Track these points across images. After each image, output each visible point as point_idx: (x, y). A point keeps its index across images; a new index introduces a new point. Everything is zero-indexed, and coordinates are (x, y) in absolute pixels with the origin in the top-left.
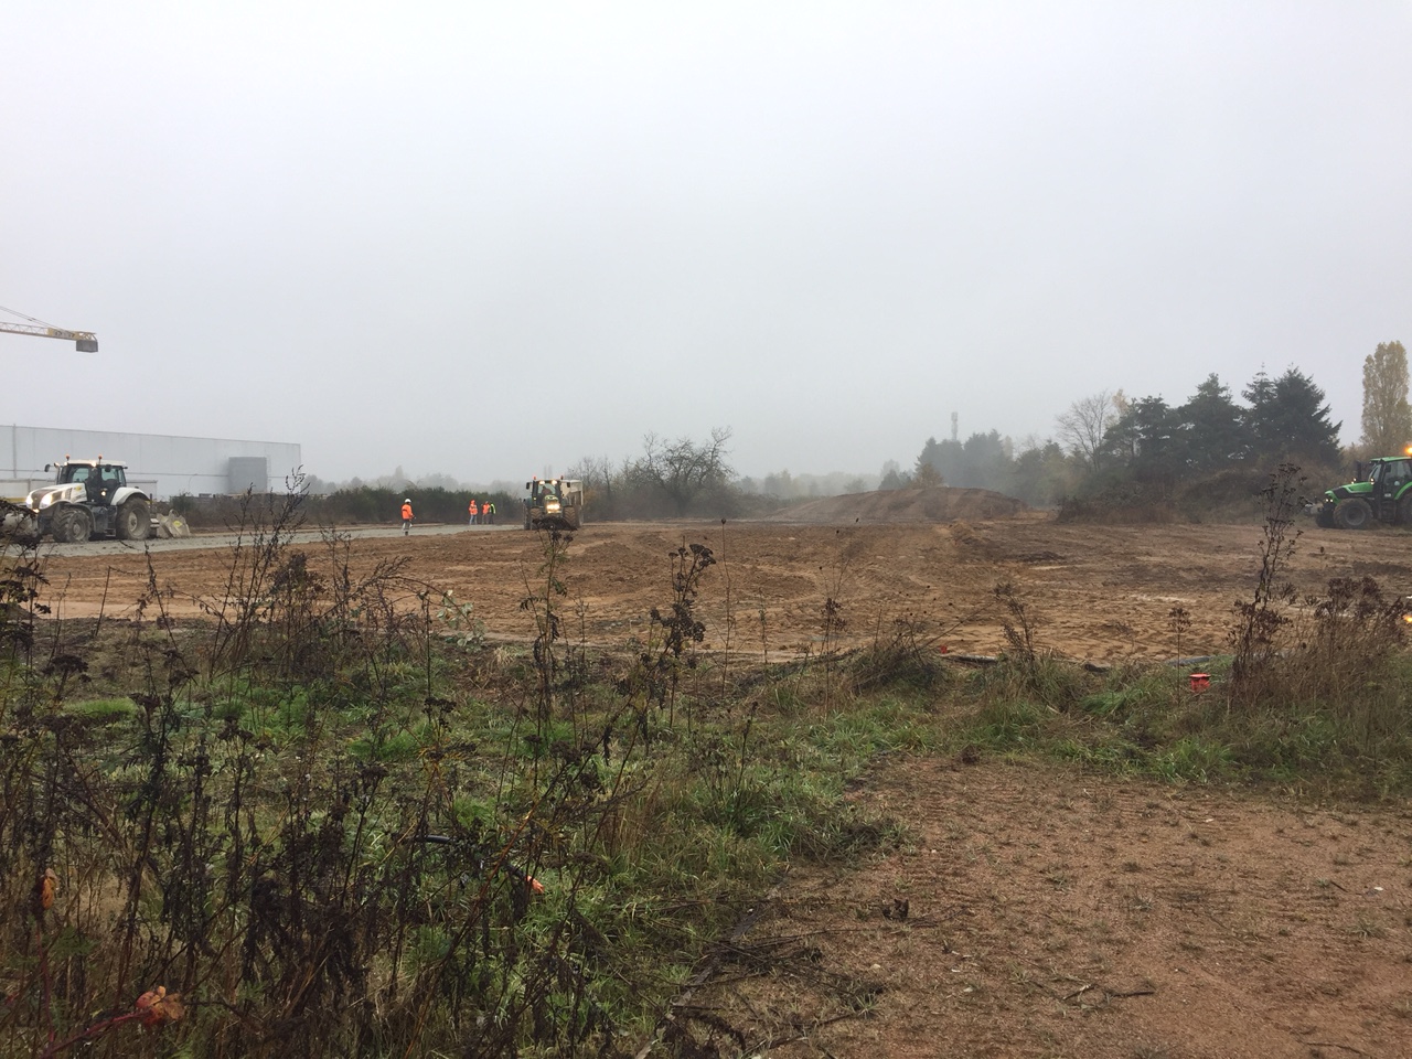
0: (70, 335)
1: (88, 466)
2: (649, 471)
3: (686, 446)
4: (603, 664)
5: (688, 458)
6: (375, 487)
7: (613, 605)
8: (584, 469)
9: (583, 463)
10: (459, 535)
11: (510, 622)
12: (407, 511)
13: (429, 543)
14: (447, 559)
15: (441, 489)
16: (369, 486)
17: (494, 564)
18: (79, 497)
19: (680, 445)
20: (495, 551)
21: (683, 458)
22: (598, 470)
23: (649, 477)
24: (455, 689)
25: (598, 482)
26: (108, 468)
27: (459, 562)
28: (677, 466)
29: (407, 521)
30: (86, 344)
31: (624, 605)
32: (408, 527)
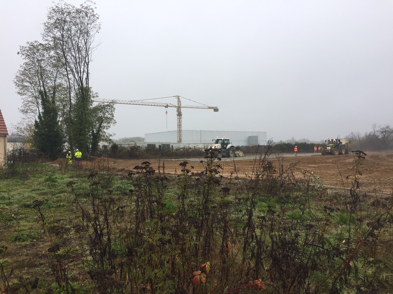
0: (212, 108)
1: (222, 140)
2: (374, 135)
3: (388, 127)
4: (364, 196)
5: (388, 131)
6: (287, 143)
7: (364, 178)
8: (351, 136)
9: (351, 134)
10: (312, 156)
11: (330, 182)
12: (296, 149)
13: (303, 158)
14: (309, 163)
15: (306, 143)
16: (285, 142)
17: (323, 164)
18: (220, 147)
19: (386, 127)
20: (323, 161)
21: (386, 131)
22: (356, 136)
23: (374, 137)
24: (315, 201)
25: (356, 140)
26: (226, 140)
27: (312, 164)
28: (384, 134)
29: (296, 152)
30: (216, 110)
31: (369, 178)
32: (296, 154)
